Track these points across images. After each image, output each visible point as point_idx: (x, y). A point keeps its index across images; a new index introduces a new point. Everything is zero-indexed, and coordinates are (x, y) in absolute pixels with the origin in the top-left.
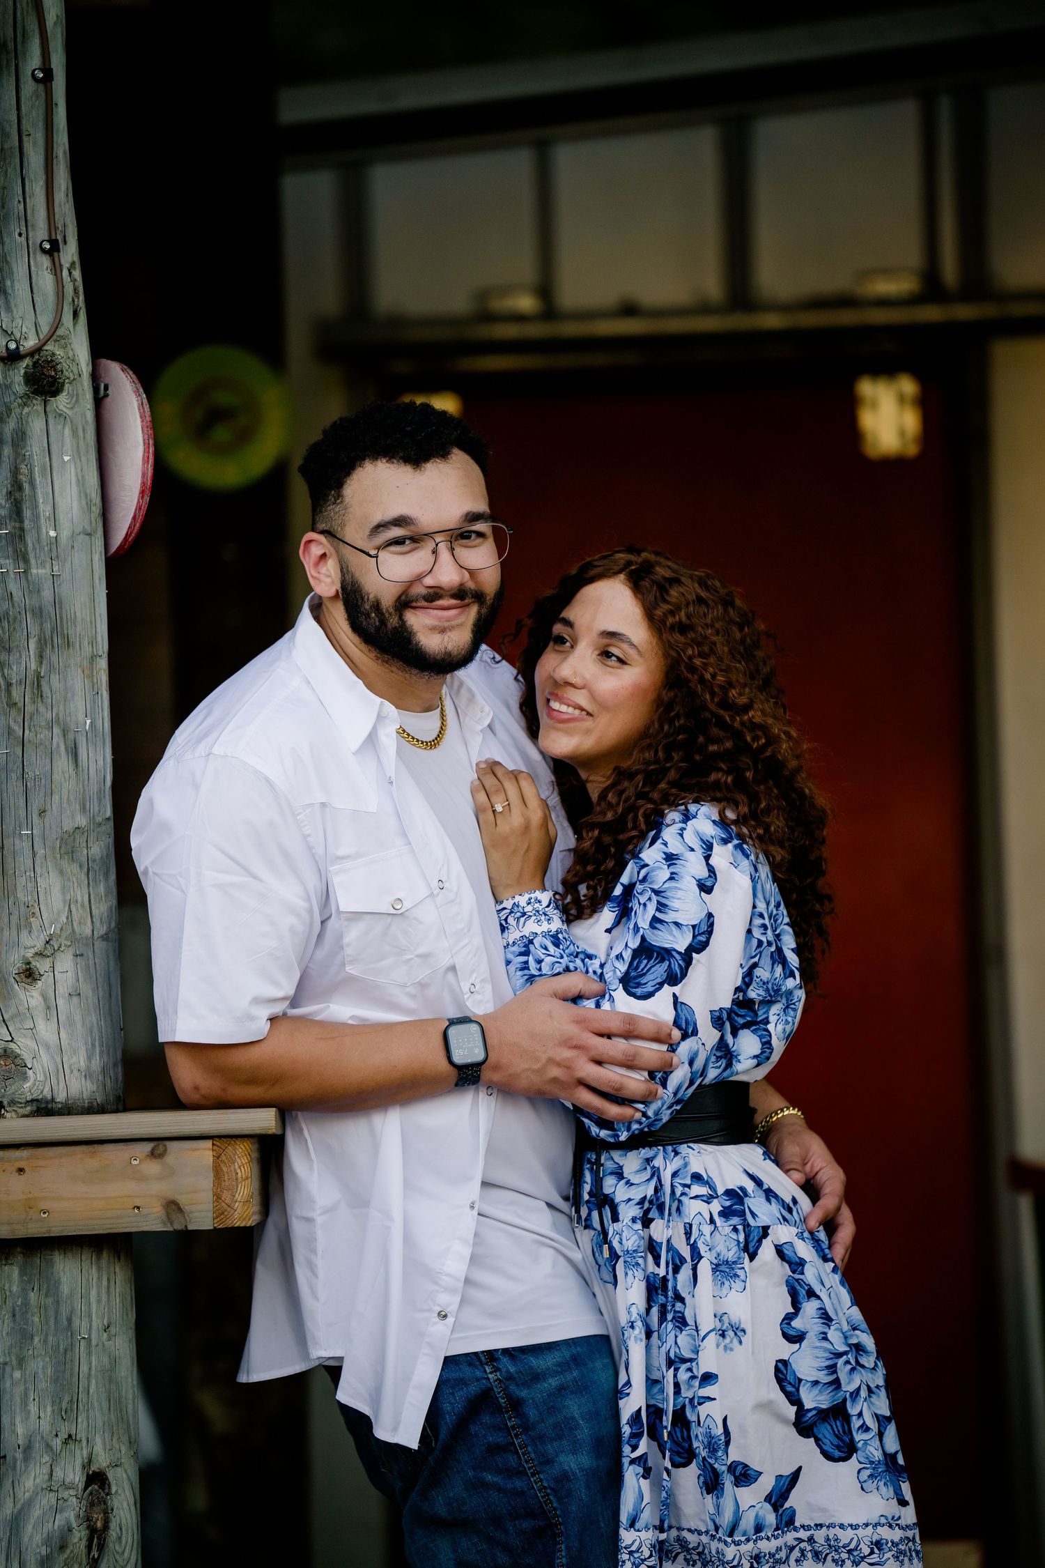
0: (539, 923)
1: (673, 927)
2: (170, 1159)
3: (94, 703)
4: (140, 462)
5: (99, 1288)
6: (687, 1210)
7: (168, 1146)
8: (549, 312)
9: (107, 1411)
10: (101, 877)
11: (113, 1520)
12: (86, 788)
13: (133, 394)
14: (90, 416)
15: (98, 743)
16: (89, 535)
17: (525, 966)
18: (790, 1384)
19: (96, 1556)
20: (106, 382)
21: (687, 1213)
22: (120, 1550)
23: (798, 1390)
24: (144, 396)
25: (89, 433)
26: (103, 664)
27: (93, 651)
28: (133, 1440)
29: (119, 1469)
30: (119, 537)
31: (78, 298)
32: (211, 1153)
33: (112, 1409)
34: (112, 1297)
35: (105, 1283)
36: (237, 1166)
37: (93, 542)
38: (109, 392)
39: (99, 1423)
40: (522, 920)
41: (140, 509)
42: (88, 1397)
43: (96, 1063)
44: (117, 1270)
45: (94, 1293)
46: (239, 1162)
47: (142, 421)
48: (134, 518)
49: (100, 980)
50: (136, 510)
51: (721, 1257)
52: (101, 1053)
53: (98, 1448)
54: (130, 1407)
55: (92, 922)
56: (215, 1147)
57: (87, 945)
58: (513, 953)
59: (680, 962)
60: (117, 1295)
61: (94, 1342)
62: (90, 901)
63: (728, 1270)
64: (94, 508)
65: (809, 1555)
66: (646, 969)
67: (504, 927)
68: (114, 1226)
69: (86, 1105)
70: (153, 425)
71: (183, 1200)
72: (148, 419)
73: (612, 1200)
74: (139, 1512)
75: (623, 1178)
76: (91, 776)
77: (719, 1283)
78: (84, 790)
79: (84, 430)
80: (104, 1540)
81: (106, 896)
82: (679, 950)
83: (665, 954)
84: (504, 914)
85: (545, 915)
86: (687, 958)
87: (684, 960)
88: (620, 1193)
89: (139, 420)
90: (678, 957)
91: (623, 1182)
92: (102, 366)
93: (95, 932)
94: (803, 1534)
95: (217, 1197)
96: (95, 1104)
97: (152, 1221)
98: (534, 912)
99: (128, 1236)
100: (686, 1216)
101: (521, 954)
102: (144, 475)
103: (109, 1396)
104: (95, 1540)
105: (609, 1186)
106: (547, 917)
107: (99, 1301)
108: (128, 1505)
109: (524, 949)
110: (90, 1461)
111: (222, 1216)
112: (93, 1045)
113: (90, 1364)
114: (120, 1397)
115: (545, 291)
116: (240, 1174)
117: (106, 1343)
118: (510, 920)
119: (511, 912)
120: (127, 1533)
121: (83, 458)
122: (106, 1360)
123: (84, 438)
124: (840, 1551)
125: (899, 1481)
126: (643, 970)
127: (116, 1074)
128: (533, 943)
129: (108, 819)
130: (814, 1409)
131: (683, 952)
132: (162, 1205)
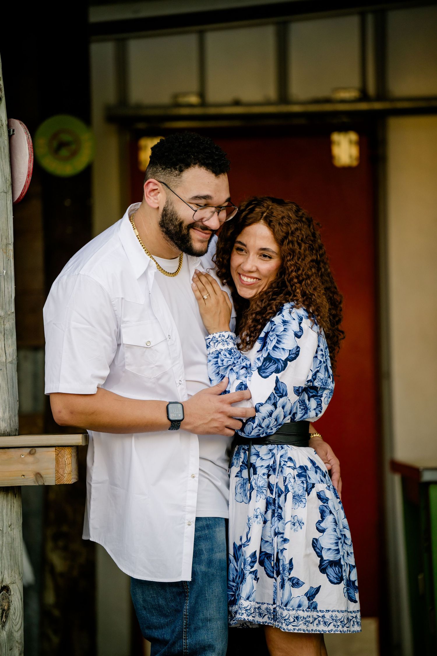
0: (223, 345)
1: (281, 350)
2: (37, 455)
3: (7, 263)
4: (27, 162)
5: (7, 509)
6: (285, 471)
7: (36, 450)
8: (203, 104)
9: (10, 560)
10: (10, 337)
11: (12, 606)
12: (4, 299)
13: (25, 134)
14: (6, 143)
15: (9, 281)
16: (6, 193)
17: (217, 363)
18: (318, 549)
19: (4, 621)
20: (14, 128)
21: (285, 473)
22: (15, 619)
23: (321, 552)
24: (29, 134)
25: (6, 149)
26: (11, 247)
27: (7, 242)
28: (20, 573)
29: (14, 585)
30: (18, 194)
31: (2, 93)
32: (55, 453)
33: (12, 559)
34: (12, 513)
35: (9, 507)
36: (65, 459)
37: (7, 196)
38: (15, 132)
39: (7, 565)
40: (216, 343)
41: (27, 182)
42: (2, 555)
43: (7, 415)
44: (15, 502)
45: (5, 511)
46: (66, 457)
47: (29, 145)
48: (25, 186)
49: (9, 380)
50: (26, 182)
51: (296, 493)
52: (9, 411)
53: (6, 576)
54: (20, 559)
55: (6, 356)
56: (56, 451)
57: (3, 365)
58: (212, 357)
59: (282, 364)
60: (15, 512)
61: (5, 532)
62: (5, 347)
63: (298, 499)
64: (8, 182)
65: (322, 623)
66: (268, 367)
67: (208, 346)
68: (13, 483)
69: (2, 432)
70: (33, 147)
71: (42, 473)
72: (31, 144)
73: (254, 466)
74: (23, 602)
75: (259, 457)
76: (6, 294)
77: (295, 503)
78: (3, 300)
79: (4, 148)
80: (8, 614)
81: (12, 345)
82: (283, 359)
83: (277, 361)
84: (208, 341)
85: (226, 342)
86: (285, 363)
87: (284, 363)
88: (258, 463)
89: (27, 144)
90: (281, 362)
91: (259, 458)
92: (12, 121)
93: (7, 360)
94: (320, 614)
95: (57, 471)
96: (6, 432)
97: (29, 481)
98: (221, 340)
99: (19, 487)
100: (285, 474)
101: (215, 358)
102: (29, 168)
103: (11, 554)
104: (4, 614)
105: (253, 460)
106: (227, 343)
107: (7, 515)
108: (18, 600)
109: (217, 355)
110: (2, 581)
111: (59, 480)
112: (6, 407)
113: (3, 540)
114: (15, 554)
115: (202, 94)
116: (67, 462)
117: (10, 532)
118: (211, 343)
119: (212, 340)
120: (18, 611)
121: (4, 161)
122: (10, 539)
123: (4, 152)
124: (337, 621)
125: (355, 592)
126: (267, 367)
127: (15, 420)
128: (220, 354)
129: (13, 313)
130: (328, 560)
131: (284, 360)
132: (34, 475)
